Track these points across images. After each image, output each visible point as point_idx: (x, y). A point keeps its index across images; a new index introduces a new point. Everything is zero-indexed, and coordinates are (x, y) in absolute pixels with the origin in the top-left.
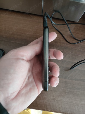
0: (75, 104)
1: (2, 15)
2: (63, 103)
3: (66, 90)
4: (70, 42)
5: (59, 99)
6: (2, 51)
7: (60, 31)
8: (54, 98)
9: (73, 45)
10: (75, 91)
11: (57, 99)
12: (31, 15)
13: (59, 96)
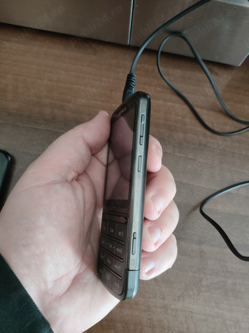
0: (228, 322)
1: (7, 44)
2: (192, 317)
3: (202, 279)
4: (216, 129)
5: (179, 305)
6: (7, 158)
7: (185, 95)
8: (166, 302)
9: (226, 137)
10: (230, 281)
11: (173, 307)
12: (94, 45)
13: (180, 297)
